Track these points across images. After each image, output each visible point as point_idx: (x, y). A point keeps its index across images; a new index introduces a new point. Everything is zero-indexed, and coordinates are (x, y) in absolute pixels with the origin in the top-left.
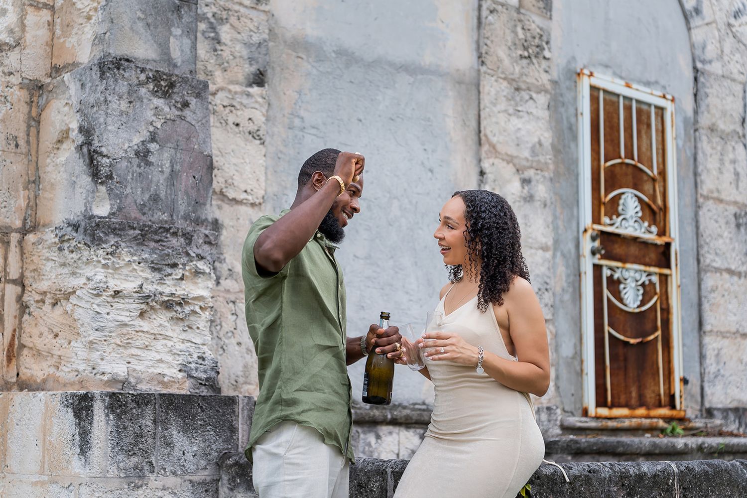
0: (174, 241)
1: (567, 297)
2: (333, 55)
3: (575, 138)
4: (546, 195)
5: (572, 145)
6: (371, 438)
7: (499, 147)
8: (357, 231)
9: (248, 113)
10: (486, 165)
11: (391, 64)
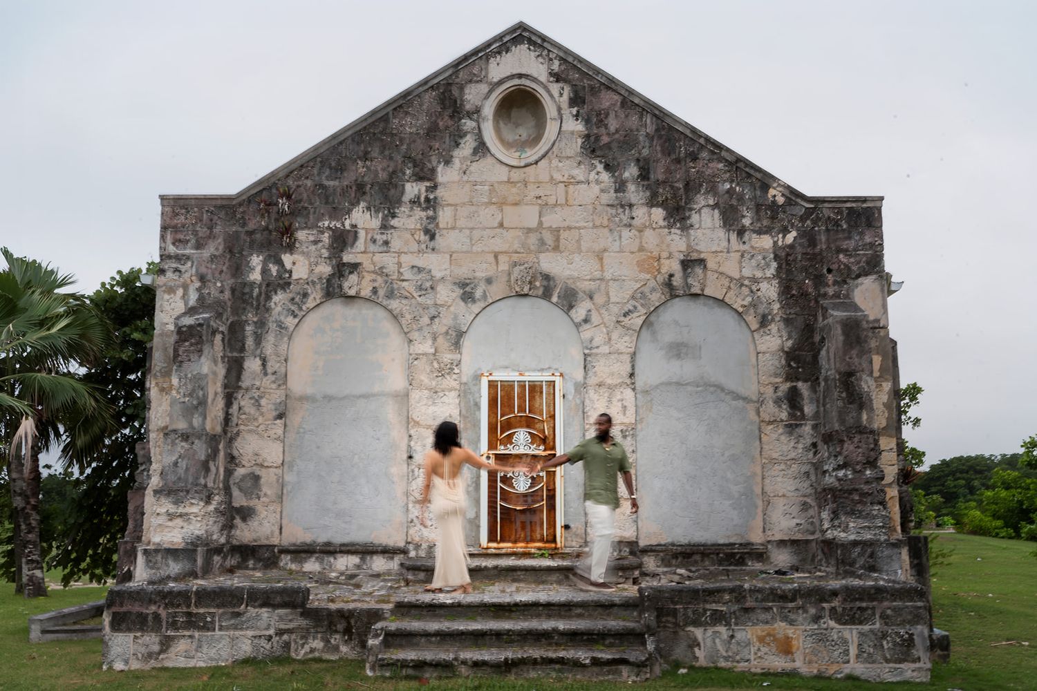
0: (181, 494)
2: (321, 399)
3: (479, 409)
5: (477, 413)
6: (332, 559)
7: (421, 423)
9: (274, 431)
10: (412, 432)
11: (354, 396)
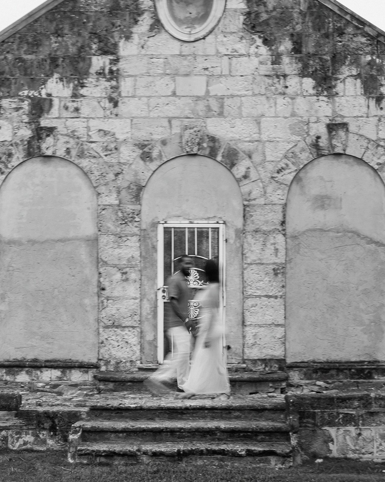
1: (150, 317)
2: (26, 242)
3: (156, 251)
4: (136, 277)
7: (109, 262)
8: (38, 302)
10: (102, 270)
11: (52, 240)
